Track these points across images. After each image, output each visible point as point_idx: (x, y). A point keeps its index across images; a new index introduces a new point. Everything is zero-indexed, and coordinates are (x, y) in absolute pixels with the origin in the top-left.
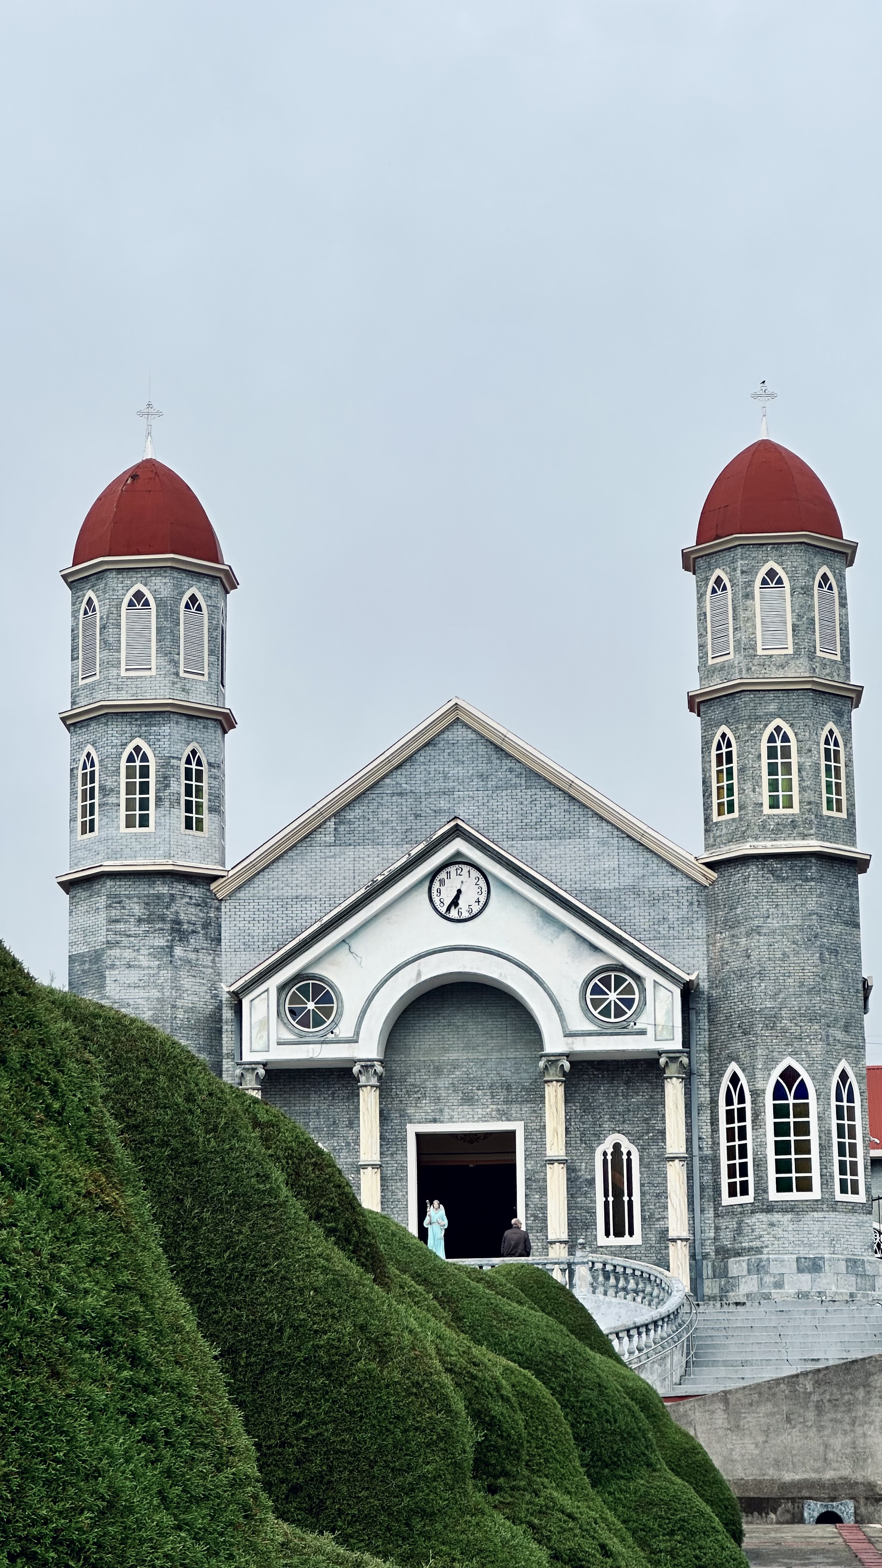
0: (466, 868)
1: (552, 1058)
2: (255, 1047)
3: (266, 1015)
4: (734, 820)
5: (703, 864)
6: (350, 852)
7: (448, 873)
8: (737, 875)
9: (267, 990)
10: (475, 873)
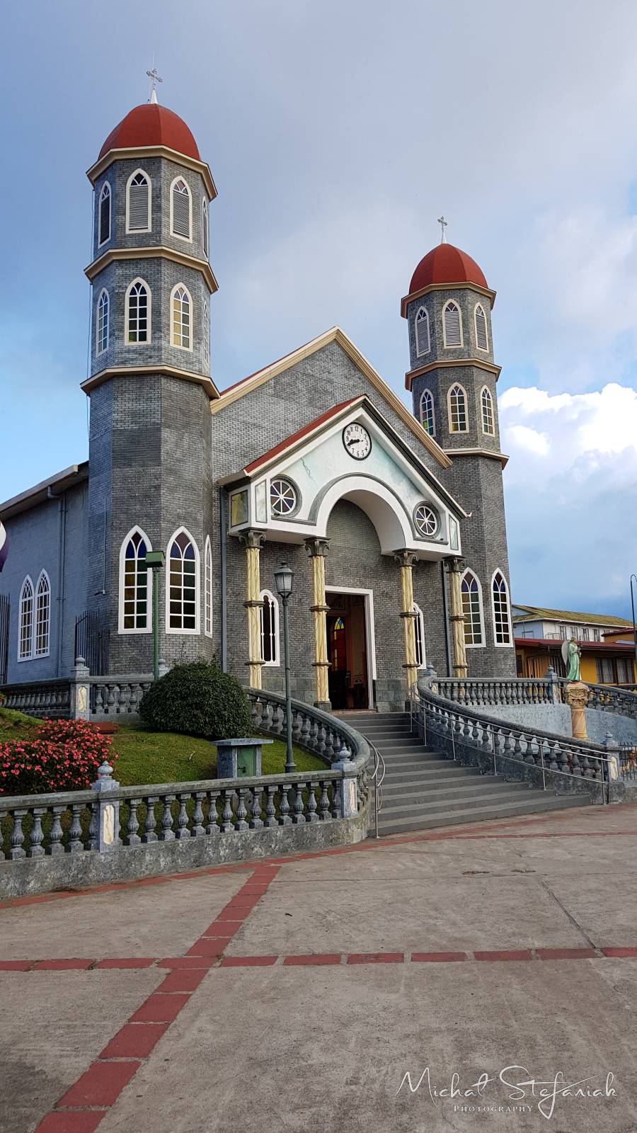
0: (360, 428)
1: (410, 552)
2: (259, 519)
3: (264, 498)
4: (466, 434)
5: (447, 455)
6: (282, 403)
7: (352, 428)
8: (469, 464)
9: (265, 481)
10: (364, 432)
